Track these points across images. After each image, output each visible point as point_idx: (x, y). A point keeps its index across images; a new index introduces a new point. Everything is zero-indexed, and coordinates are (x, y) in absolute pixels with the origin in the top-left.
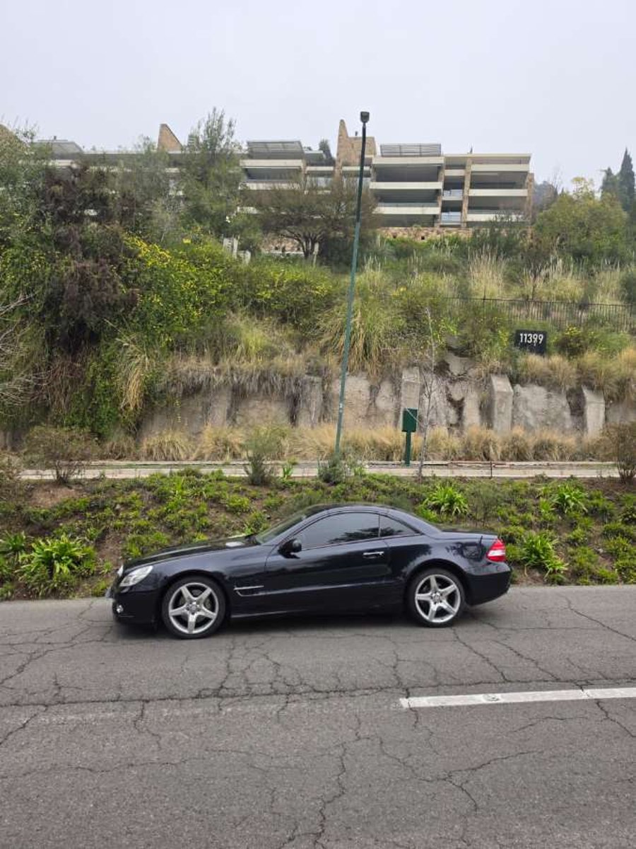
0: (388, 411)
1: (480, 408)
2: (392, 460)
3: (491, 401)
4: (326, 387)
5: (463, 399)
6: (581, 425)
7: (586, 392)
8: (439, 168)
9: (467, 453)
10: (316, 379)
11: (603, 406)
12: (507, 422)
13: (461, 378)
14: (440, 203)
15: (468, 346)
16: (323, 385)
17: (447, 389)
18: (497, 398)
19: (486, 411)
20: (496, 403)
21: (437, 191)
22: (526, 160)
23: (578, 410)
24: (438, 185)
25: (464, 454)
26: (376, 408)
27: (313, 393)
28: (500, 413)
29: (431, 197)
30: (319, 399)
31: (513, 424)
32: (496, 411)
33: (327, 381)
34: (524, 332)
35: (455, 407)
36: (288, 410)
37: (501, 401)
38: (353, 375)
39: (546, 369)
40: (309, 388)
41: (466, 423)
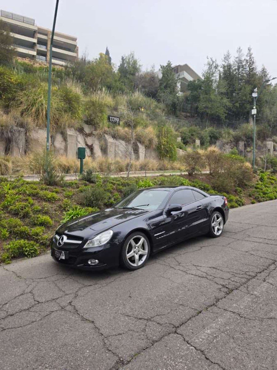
0: (61, 149)
1: (101, 149)
2: (70, 173)
3: (106, 145)
4: (28, 134)
5: (92, 145)
6: (138, 158)
7: (139, 144)
8: (35, 32)
9: (101, 169)
10: (22, 129)
11: (144, 149)
12: (113, 156)
13: (90, 135)
14: (36, 50)
15: (92, 120)
16: (26, 133)
17: (85, 140)
18: (109, 144)
19: (104, 150)
20: (109, 146)
21: (34, 43)
22: (75, 40)
23: (136, 151)
24: (35, 41)
25: (100, 170)
26: (54, 147)
27: (21, 137)
28: (110, 151)
29: (32, 46)
30: (24, 141)
31: (115, 156)
32: (109, 150)
33: (27, 131)
34: (112, 116)
35: (89, 148)
36: (4, 147)
37: (110, 146)
38: (41, 129)
39: (125, 133)
40: (17, 134)
41: (96, 156)
